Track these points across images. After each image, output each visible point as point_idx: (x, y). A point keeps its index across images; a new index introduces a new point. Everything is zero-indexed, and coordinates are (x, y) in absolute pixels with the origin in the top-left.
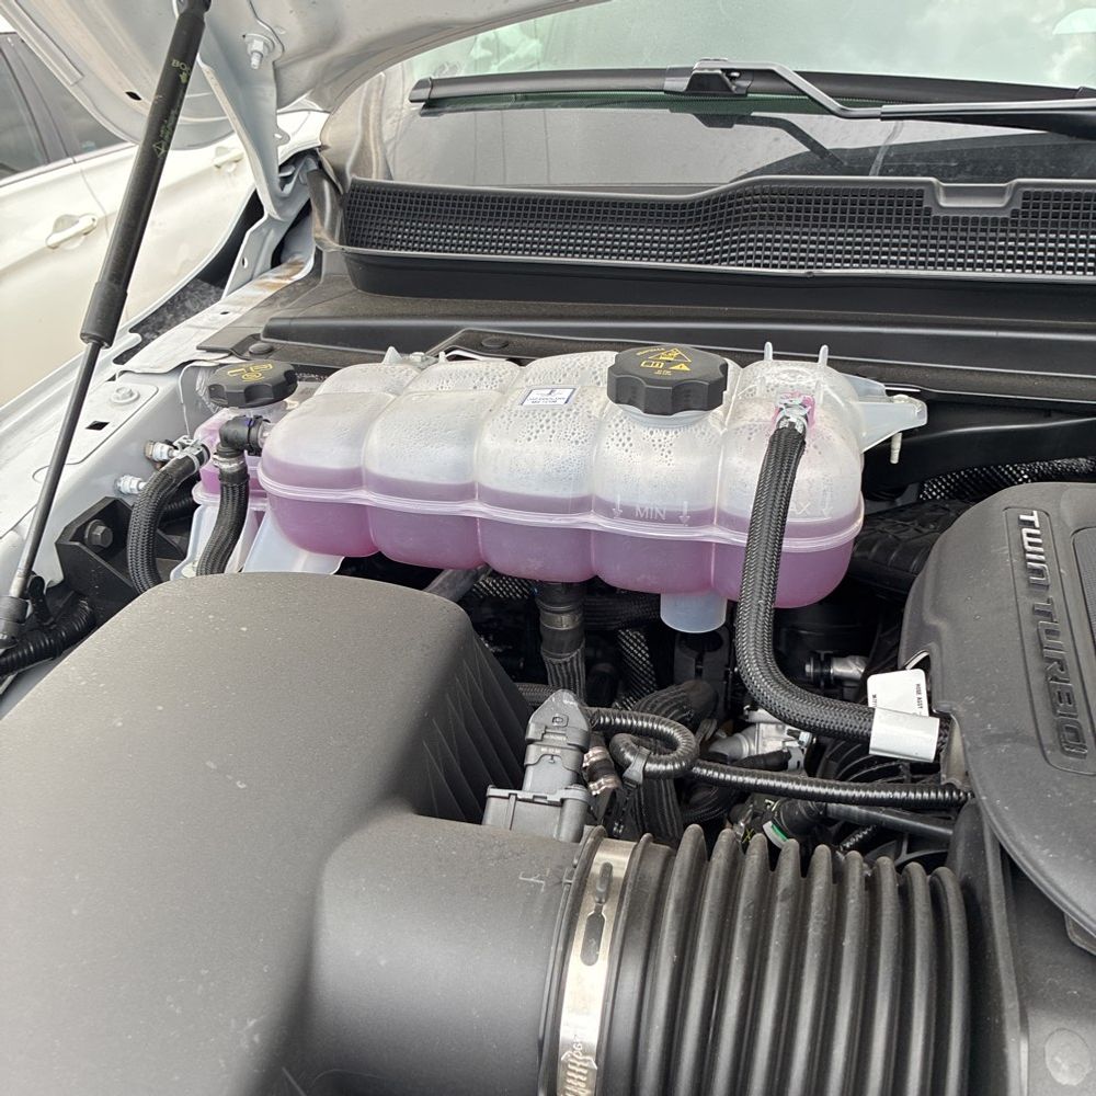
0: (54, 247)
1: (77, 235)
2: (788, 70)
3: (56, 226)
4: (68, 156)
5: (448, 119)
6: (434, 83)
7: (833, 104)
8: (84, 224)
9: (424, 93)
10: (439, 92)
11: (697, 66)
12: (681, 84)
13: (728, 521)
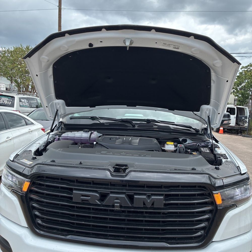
0: (6, 141)
1: (9, 140)
2: (97, 117)
3: (7, 138)
4: (9, 129)
5: (73, 120)
6: (71, 117)
7: (100, 119)
8: (11, 138)
9: (70, 118)
10: (71, 118)
11: (91, 116)
12: (90, 117)
13: (88, 138)
